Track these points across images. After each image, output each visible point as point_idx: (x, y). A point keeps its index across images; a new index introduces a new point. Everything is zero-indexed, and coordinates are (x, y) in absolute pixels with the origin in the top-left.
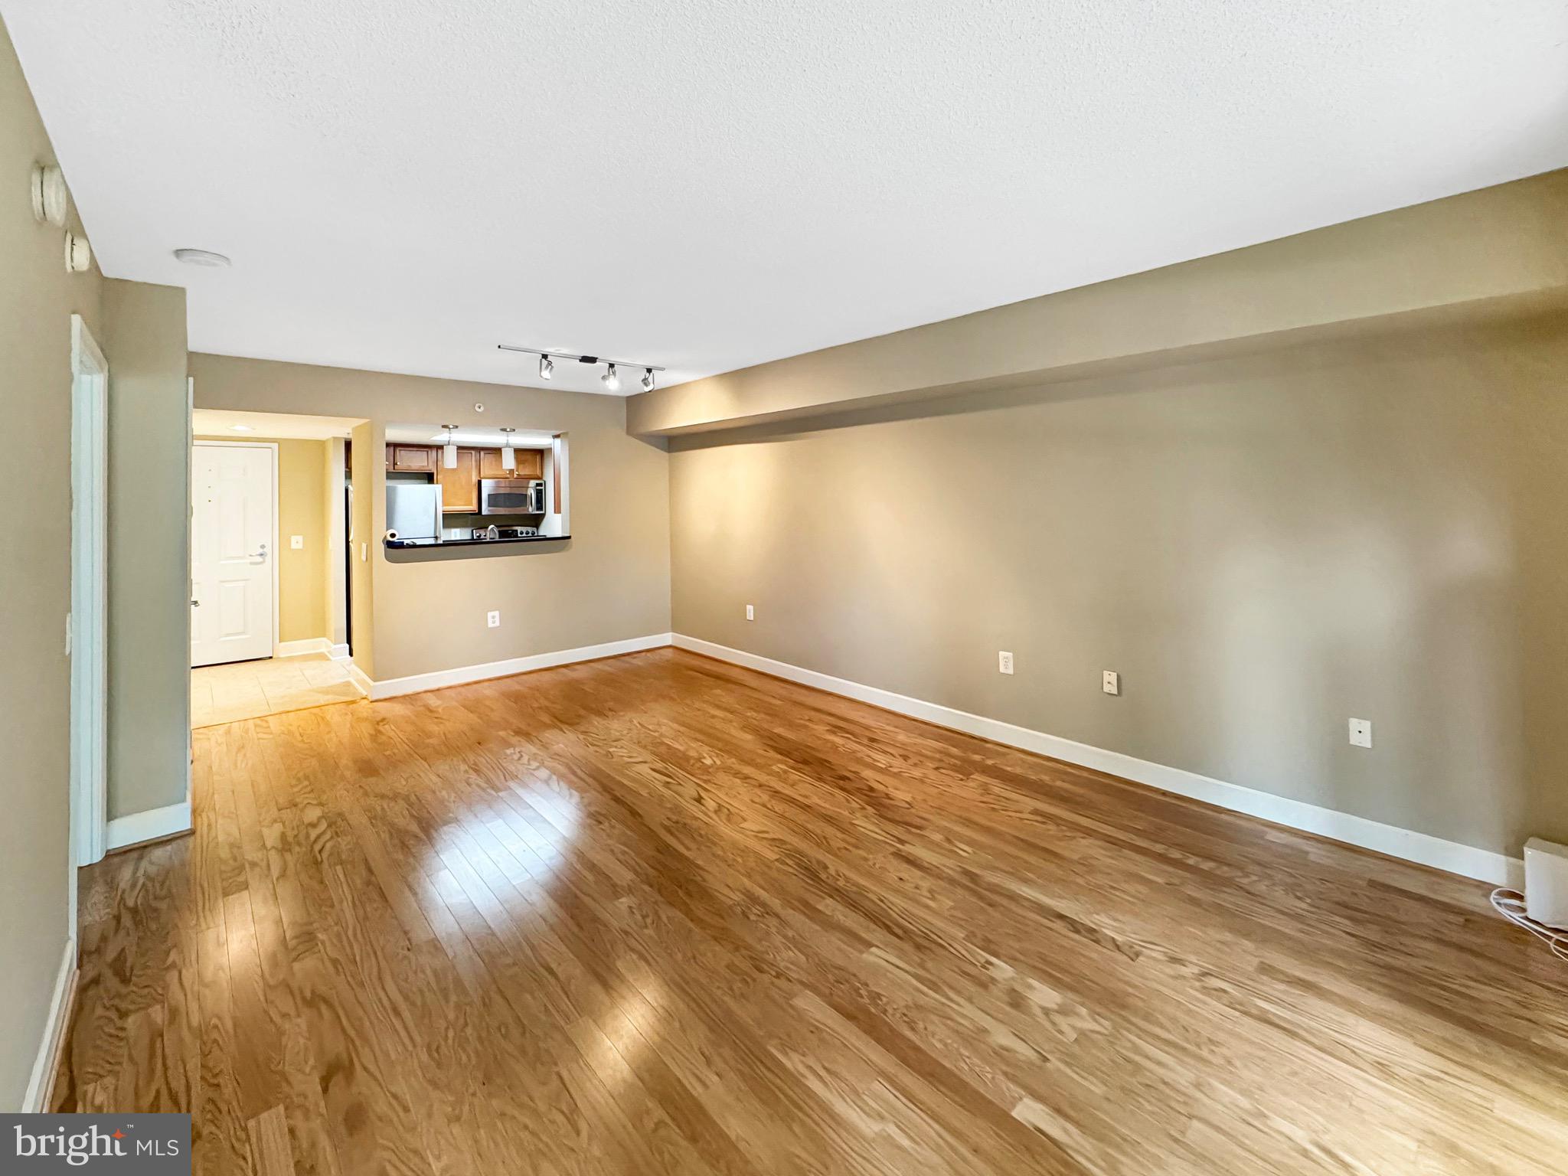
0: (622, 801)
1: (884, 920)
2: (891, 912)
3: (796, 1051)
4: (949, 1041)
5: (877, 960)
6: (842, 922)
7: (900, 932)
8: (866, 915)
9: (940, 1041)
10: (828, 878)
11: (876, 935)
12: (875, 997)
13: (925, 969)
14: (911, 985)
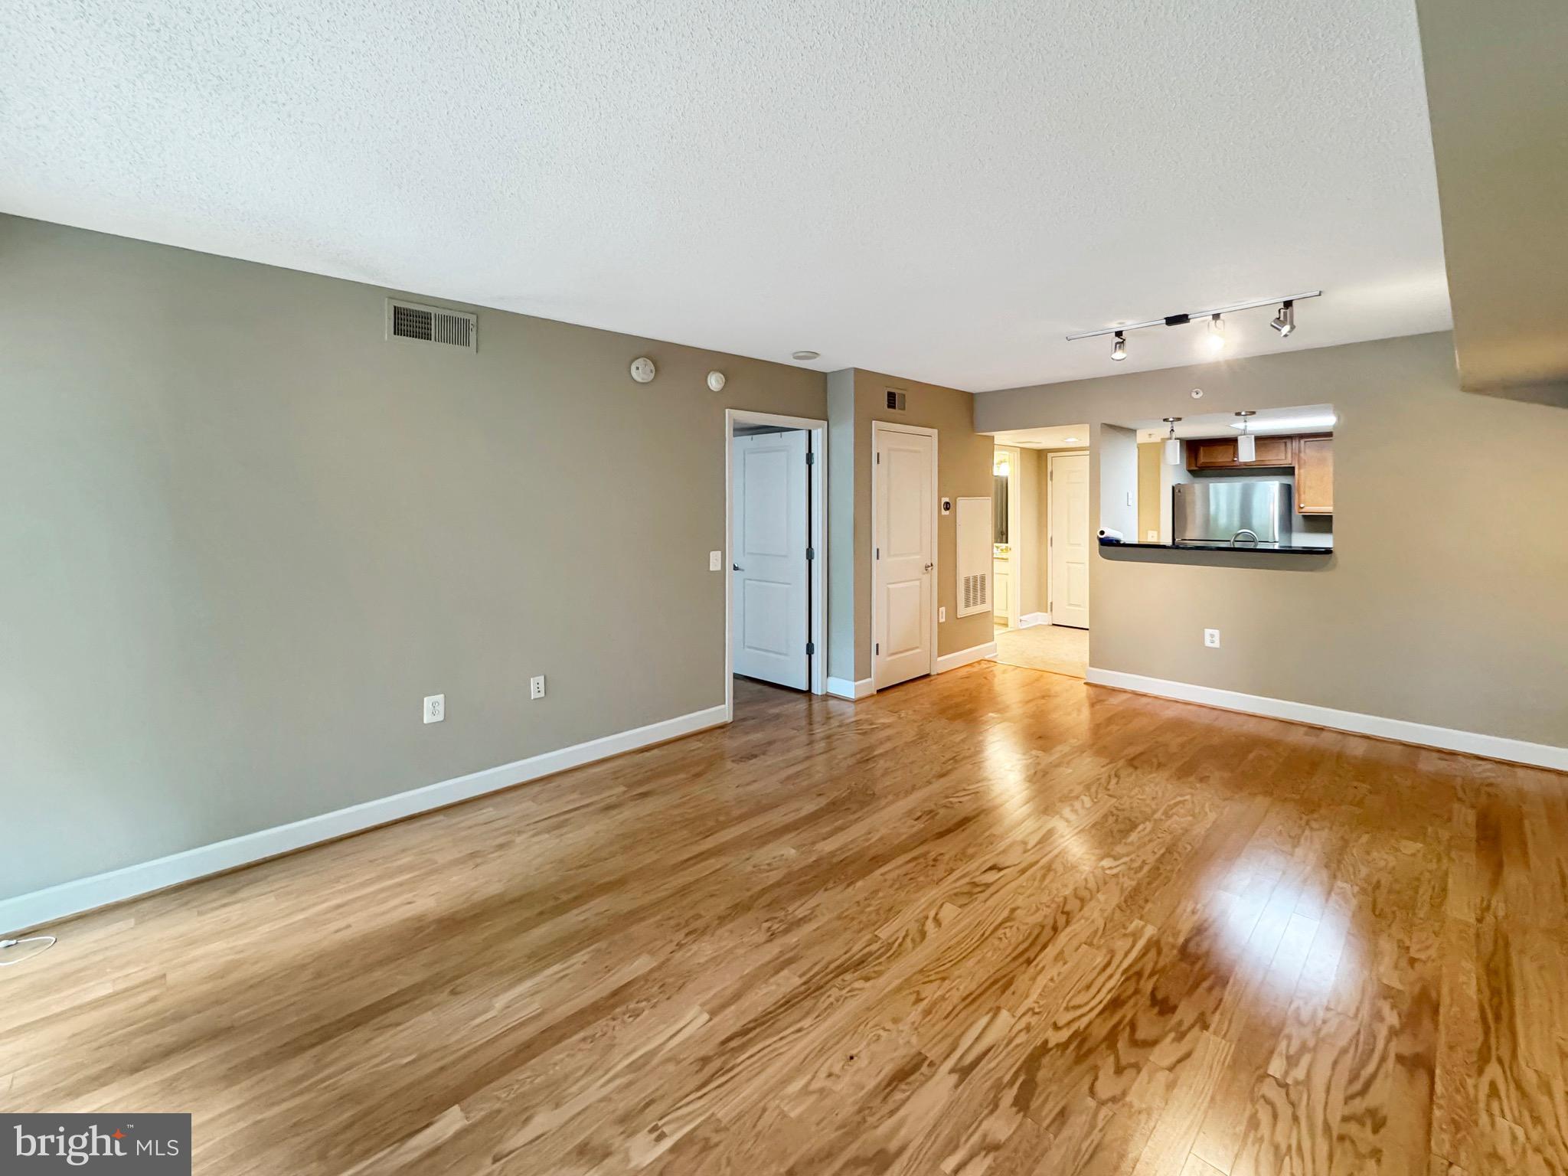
0: (961, 826)
1: (758, 1030)
2: (775, 1039)
3: (591, 958)
4: (557, 1068)
5: (688, 1018)
6: (757, 991)
7: (733, 1044)
8: (770, 1013)
9: (562, 1060)
10: (843, 980)
11: (731, 1021)
12: (636, 1014)
13: (668, 1060)
14: (644, 1044)
